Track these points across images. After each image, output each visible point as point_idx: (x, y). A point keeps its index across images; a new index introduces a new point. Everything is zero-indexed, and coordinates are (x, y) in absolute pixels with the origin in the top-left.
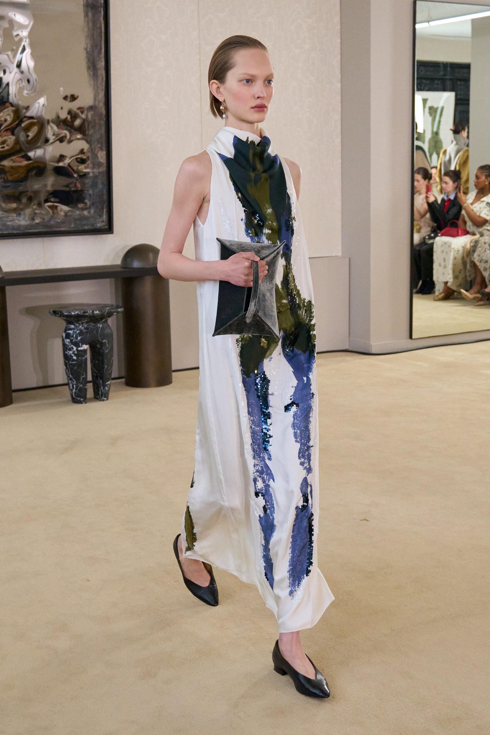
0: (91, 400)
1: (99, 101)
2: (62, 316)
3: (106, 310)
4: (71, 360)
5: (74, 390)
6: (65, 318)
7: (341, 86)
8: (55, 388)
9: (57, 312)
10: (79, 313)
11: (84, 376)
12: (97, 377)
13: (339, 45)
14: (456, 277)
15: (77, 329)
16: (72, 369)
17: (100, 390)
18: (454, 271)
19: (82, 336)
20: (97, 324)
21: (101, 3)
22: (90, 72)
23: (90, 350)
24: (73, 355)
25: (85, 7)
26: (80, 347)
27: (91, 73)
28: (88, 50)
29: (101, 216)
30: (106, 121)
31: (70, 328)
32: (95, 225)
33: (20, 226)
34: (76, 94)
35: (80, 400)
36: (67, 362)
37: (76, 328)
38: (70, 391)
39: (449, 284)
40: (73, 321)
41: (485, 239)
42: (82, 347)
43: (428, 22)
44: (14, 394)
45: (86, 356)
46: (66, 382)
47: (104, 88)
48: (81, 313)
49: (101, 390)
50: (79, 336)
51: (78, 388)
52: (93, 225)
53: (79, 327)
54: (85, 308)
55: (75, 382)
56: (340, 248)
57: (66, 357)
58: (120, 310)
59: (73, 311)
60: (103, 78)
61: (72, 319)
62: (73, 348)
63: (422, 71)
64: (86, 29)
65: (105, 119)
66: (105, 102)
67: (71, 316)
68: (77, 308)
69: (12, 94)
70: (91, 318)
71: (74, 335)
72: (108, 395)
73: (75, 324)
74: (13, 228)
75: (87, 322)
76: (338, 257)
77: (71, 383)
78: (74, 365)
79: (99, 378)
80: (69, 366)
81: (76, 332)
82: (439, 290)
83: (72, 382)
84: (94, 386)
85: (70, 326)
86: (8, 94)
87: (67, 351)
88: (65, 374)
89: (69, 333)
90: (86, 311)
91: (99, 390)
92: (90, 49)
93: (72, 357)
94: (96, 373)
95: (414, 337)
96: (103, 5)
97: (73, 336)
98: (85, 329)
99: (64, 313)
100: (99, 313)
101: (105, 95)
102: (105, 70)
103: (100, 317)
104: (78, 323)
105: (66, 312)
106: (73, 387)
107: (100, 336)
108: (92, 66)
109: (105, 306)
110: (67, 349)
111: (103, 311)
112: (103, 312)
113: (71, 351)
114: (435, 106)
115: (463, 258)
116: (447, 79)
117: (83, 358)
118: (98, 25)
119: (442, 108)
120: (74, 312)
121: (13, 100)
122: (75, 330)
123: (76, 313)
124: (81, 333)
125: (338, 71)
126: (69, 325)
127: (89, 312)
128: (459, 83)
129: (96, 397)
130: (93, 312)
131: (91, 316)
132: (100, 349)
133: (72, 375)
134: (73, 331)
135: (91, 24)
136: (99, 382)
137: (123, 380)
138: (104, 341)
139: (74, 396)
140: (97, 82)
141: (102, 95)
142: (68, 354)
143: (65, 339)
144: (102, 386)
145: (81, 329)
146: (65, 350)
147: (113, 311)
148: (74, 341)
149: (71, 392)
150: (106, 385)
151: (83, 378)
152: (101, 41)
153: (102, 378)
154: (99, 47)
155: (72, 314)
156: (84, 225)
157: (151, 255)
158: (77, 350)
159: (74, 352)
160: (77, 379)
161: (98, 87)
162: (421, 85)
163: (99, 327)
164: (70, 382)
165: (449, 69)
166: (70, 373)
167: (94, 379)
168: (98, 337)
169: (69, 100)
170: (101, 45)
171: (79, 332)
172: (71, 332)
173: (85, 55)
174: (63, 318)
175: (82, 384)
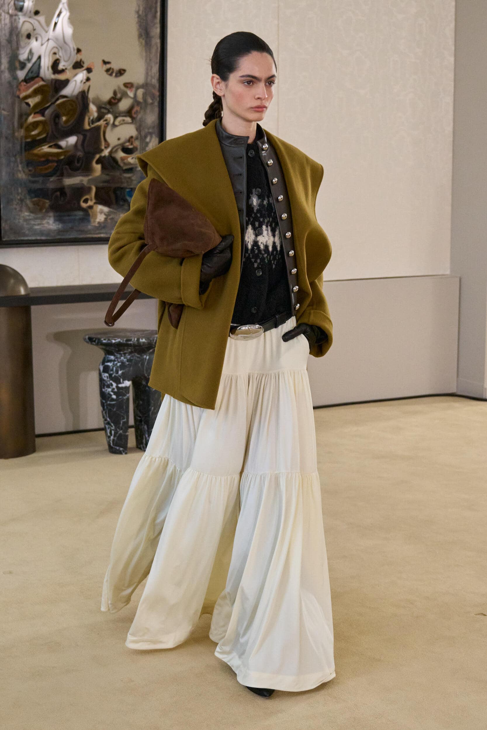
0: (132, 450)
1: (152, 77)
2: (99, 344)
3: (154, 337)
4: (110, 399)
6: (104, 347)
7: (455, 60)
8: (85, 434)
10: (122, 341)
11: (125, 420)
12: (141, 421)
13: (453, 10)
15: (118, 361)
16: (110, 411)
17: (144, 436)
19: (123, 370)
20: (143, 354)
22: (141, 40)
23: (133, 389)
24: (112, 393)
26: (120, 383)
27: (144, 42)
28: (141, 12)
30: (160, 103)
31: (109, 359)
33: (50, 230)
34: (124, 67)
35: (119, 450)
36: (104, 401)
37: (116, 360)
38: (107, 438)
40: (113, 351)
42: (123, 383)
44: (38, 441)
45: (128, 395)
46: (102, 426)
47: (158, 61)
48: (123, 341)
50: (121, 370)
51: (118, 435)
53: (120, 358)
54: (128, 334)
55: (114, 427)
56: (448, 265)
57: (104, 396)
59: (115, 337)
60: (157, 49)
61: (113, 348)
62: (112, 385)
65: (158, 99)
66: (159, 78)
67: (110, 345)
68: (119, 334)
69: (44, 67)
70: (137, 348)
71: (114, 369)
73: (116, 354)
74: (42, 233)
75: (131, 353)
76: (446, 276)
77: (109, 428)
78: (113, 406)
79: (143, 423)
80: (107, 407)
81: (116, 364)
83: (110, 426)
84: (136, 431)
85: (110, 356)
86: (39, 67)
87: (104, 388)
88: (101, 417)
89: (108, 366)
90: (130, 338)
92: (142, 12)
93: (111, 395)
94: (140, 417)
97: (112, 370)
98: (128, 361)
99: (102, 341)
100: (146, 341)
101: (159, 68)
102: (160, 37)
103: (146, 346)
104: (120, 354)
105: (105, 340)
106: (111, 433)
107: (147, 370)
108: (145, 34)
110: (104, 385)
111: (151, 339)
112: (151, 341)
113: (110, 388)
120: (115, 340)
121: (45, 75)
122: (116, 362)
123: (117, 341)
124: (123, 366)
125: (451, 42)
126: (107, 356)
127: (133, 340)
129: (139, 446)
130: (138, 340)
131: (137, 346)
132: (145, 386)
133: (110, 419)
134: (112, 363)
136: (144, 428)
139: (112, 444)
140: (150, 53)
141: (155, 69)
142: (106, 391)
143: (103, 374)
144: (146, 433)
145: (123, 360)
146: (102, 387)
148: (113, 376)
149: (108, 440)
151: (124, 422)
152: (156, 3)
153: (147, 423)
154: (153, 10)
155: (112, 342)
158: (117, 387)
159: (114, 389)
160: (117, 423)
161: (150, 60)
163: (146, 359)
164: (107, 426)
166: (107, 415)
167: (138, 423)
168: (143, 372)
169: (114, 74)
170: (156, 8)
171: (120, 365)
172: (110, 364)
173: (136, 20)
174: (101, 347)
175: (122, 429)
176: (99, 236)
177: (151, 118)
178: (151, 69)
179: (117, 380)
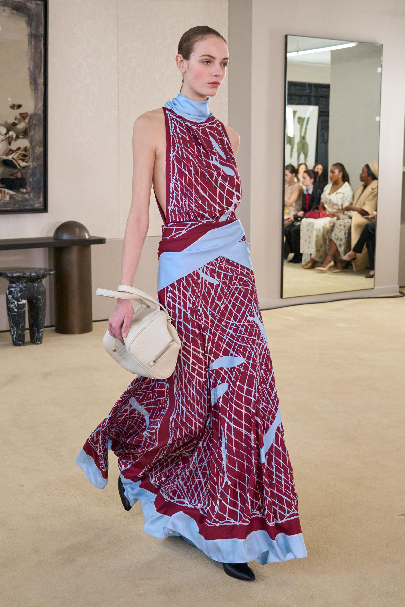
0: (28, 343)
1: (38, 109)
2: (6, 276)
3: (41, 272)
4: (13, 311)
5: (15, 336)
6: (9, 279)
7: (229, 100)
9: (3, 274)
10: (20, 275)
11: (23, 325)
14: (318, 251)
16: (13, 319)
18: (317, 245)
19: (22, 293)
20: (34, 283)
21: (41, 34)
22: (32, 86)
23: (28, 305)
24: (14, 308)
25: (29, 36)
26: (19, 301)
27: (33, 88)
28: (31, 69)
29: (38, 199)
30: (43, 125)
31: (12, 286)
32: (34, 206)
34: (21, 103)
35: (19, 344)
36: (9, 313)
37: (17, 287)
39: (313, 256)
40: (15, 281)
41: (340, 222)
42: (21, 301)
43: (297, 52)
45: (24, 309)
46: (9, 329)
47: (43, 99)
48: (21, 274)
49: (36, 336)
50: (20, 293)
51: (18, 334)
52: (32, 206)
53: (19, 286)
54: (25, 270)
55: (16, 329)
57: (9, 310)
58: (52, 273)
59: (15, 273)
60: (42, 92)
61: (14, 279)
62: (14, 303)
63: (292, 89)
64: (30, 54)
65: (43, 123)
66: (43, 110)
67: (13, 277)
68: (18, 270)
70: (30, 279)
71: (16, 292)
72: (41, 340)
73: (16, 283)
75: (26, 282)
77: (12, 330)
78: (15, 316)
79: (34, 326)
80: (11, 317)
81: (17, 289)
82: (305, 260)
83: (14, 329)
84: (30, 332)
85: (13, 284)
87: (9, 304)
88: (8, 322)
89: (12, 291)
90: (25, 273)
91: (34, 336)
92: (32, 69)
93: (14, 309)
94: (33, 322)
95: (284, 297)
96: (43, 35)
97: (14, 293)
98: (24, 287)
100: (35, 275)
101: (43, 104)
102: (44, 84)
103: (36, 278)
104: (19, 283)
105: (9, 274)
106: (14, 333)
107: (36, 293)
108: (34, 82)
109: (40, 269)
110: (9, 303)
111: (39, 273)
112: (38, 274)
114: (303, 117)
115: (323, 236)
116: (312, 96)
117: (23, 310)
118: (39, 51)
119: (308, 118)
120: (16, 274)
122: (16, 288)
124: (21, 291)
126: (11, 284)
127: (27, 274)
128: (321, 99)
129: (32, 341)
130: (30, 274)
131: (29, 277)
132: (35, 303)
133: (13, 323)
134: (14, 288)
135: (33, 50)
136: (35, 329)
137: (54, 328)
138: (39, 297)
139: (15, 340)
140: (37, 94)
141: (41, 104)
142: (10, 307)
143: (8, 295)
144: (37, 332)
145: (21, 287)
146: (8, 304)
147: (47, 273)
148: (15, 297)
149: (12, 337)
150: (40, 332)
152: (41, 63)
153: (37, 326)
154: (39, 68)
155: (14, 275)
156: (26, 206)
157: (77, 230)
158: (18, 304)
159: (15, 305)
160: (17, 327)
161: (38, 99)
162: (291, 101)
163: (35, 286)
164: (12, 329)
165: (313, 88)
166: (12, 322)
167: (31, 326)
168: (34, 294)
169: (15, 108)
170: (41, 66)
171: (19, 290)
172: (13, 289)
173: (28, 74)
174: (7, 278)
175: (21, 330)
176: (6, 209)
177: (39, 136)
178: (38, 104)
179: (18, 300)
